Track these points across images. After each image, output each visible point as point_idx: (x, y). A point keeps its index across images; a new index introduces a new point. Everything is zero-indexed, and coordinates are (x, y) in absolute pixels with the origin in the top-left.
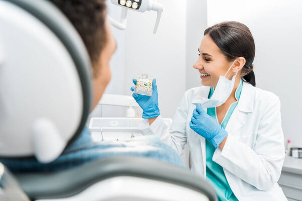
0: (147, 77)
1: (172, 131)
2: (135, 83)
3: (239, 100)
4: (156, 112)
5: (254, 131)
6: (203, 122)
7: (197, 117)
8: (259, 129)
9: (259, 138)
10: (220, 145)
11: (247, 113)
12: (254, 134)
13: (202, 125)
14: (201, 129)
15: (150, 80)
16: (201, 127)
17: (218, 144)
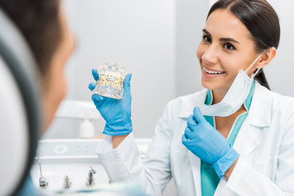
0: (117, 70)
1: (148, 160)
2: (96, 77)
3: (249, 109)
4: (126, 126)
5: (272, 155)
6: (202, 136)
7: (194, 128)
8: (280, 153)
9: (281, 165)
10: (226, 172)
11: (262, 128)
12: (272, 161)
13: (200, 140)
14: (198, 147)
15: (122, 73)
16: (200, 144)
17: (224, 171)
